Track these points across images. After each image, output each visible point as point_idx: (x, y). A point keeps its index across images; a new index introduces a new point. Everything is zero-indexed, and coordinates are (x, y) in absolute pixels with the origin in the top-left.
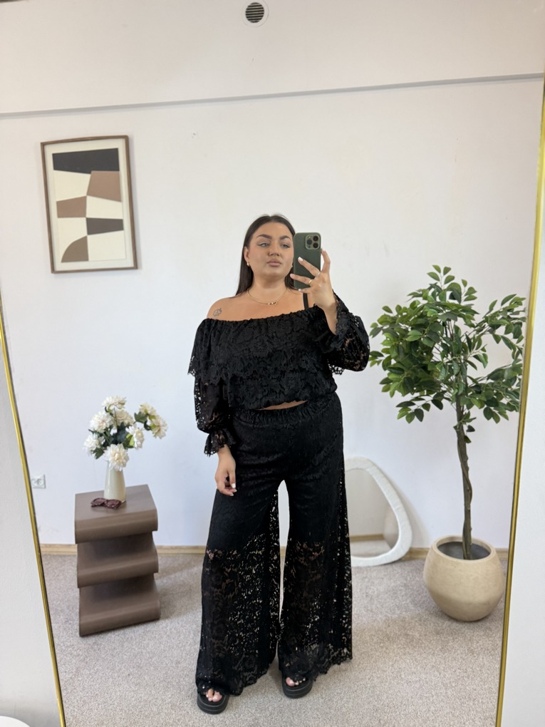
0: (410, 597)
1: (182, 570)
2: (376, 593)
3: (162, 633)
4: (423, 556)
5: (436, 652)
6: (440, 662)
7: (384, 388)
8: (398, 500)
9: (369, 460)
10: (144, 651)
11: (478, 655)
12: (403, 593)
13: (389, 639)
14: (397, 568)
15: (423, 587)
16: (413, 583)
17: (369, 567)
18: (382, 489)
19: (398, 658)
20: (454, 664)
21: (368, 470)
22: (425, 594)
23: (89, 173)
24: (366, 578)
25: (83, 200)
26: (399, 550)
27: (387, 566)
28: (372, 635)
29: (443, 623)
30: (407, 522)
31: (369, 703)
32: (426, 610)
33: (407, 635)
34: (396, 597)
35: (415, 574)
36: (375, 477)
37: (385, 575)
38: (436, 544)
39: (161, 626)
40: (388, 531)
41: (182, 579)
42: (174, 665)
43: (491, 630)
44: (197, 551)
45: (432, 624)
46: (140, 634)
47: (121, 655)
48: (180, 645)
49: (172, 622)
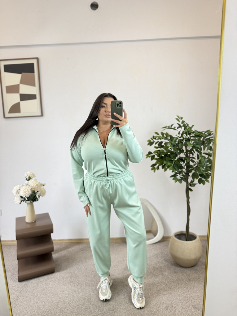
1: (64, 250)
3: (56, 278)
4: (169, 240)
8: (157, 216)
9: (145, 199)
18: (151, 211)
20: (183, 286)
25: (18, 86)
27: (153, 245)
29: (178, 269)
30: (161, 225)
32: (170, 263)
35: (165, 247)
36: (148, 206)
37: (153, 249)
38: (174, 234)
42: (61, 292)
43: (197, 270)
44: (71, 241)
45: (173, 269)
46: (46, 280)
47: (37, 289)
48: (64, 283)
49: (60, 273)
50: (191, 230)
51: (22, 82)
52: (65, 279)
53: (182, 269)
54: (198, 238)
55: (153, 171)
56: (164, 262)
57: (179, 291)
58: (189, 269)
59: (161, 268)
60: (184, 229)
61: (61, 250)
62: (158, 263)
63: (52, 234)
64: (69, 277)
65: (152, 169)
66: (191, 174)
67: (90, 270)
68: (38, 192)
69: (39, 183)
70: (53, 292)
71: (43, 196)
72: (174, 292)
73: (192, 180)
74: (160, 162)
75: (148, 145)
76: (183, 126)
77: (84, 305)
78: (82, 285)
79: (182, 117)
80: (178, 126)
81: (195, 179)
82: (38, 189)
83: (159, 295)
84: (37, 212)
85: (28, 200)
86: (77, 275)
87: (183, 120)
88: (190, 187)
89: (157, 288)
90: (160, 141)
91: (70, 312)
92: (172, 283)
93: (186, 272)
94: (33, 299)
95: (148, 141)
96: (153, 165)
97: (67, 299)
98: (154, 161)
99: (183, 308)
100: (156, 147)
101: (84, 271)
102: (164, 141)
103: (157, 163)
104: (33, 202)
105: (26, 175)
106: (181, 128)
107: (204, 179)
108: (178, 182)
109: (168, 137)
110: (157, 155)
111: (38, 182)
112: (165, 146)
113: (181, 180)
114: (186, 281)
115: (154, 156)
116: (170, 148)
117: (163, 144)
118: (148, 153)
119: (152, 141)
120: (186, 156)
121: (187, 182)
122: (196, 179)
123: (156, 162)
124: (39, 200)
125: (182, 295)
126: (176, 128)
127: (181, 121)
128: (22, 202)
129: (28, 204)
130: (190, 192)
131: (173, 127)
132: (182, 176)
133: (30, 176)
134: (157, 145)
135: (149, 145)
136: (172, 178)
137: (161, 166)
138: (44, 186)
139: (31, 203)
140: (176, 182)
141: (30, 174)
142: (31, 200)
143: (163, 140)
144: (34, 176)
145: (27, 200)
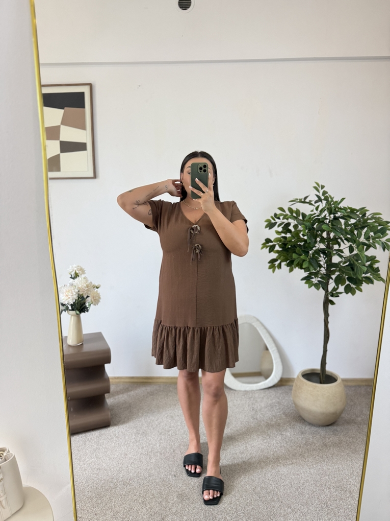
0: (282, 410)
1: (123, 393)
2: (259, 407)
3: (112, 435)
4: (290, 384)
5: (302, 445)
6: (305, 452)
7: (270, 266)
8: (273, 345)
9: (254, 317)
10: (101, 447)
11: (330, 447)
12: (278, 408)
13: (270, 437)
14: (272, 391)
15: (290, 403)
16: (283, 401)
17: (253, 390)
18: (263, 337)
19: (277, 450)
20: (314, 453)
21: (253, 324)
22: (292, 408)
23: (63, 108)
24: (251, 397)
25: (58, 128)
26: (274, 379)
27: (265, 390)
28: (258, 435)
29: (306, 427)
30: (279, 360)
31: (259, 479)
32: (293, 418)
33: (282, 435)
34: (273, 411)
35: (284, 395)
36: (258, 329)
37: (264, 396)
38: (301, 373)
39: (111, 431)
40: (265, 367)
41: (123, 399)
42: (123, 456)
43: (337, 431)
44: (133, 380)
45: (298, 428)
46: (97, 437)
47: (84, 450)
48: (126, 443)
49: (119, 428)
50: (329, 368)
51: (65, 122)
52: (127, 437)
53: (314, 429)
54: (339, 381)
55: (271, 270)
56: (284, 417)
57: (308, 461)
58: (324, 428)
59: (279, 425)
60: (317, 366)
61: (118, 393)
62: (273, 418)
63: (106, 366)
64: (133, 434)
65: (270, 268)
66: (334, 277)
67: (166, 425)
68: (88, 298)
69: (91, 283)
70: (109, 454)
71: (94, 305)
72: (301, 462)
73: (335, 287)
74: (283, 256)
75: (266, 227)
76: (324, 200)
77: (160, 476)
78: (155, 447)
79: (323, 184)
80: (317, 199)
81: (340, 285)
82: (89, 293)
83: (278, 466)
84: (85, 331)
85: (73, 310)
86: (145, 431)
87: (324, 189)
88: (330, 298)
89: (273, 454)
90: (286, 221)
91: (138, 485)
92: (298, 449)
93: (319, 433)
94: (79, 464)
95: (266, 221)
96: (272, 261)
97: (132, 465)
98: (274, 255)
99: (316, 485)
100: (278, 232)
101: (157, 426)
102: (293, 222)
103: (279, 259)
104: (80, 313)
105: (72, 270)
106: (322, 202)
107: (354, 286)
108: (313, 287)
109: (299, 216)
110: (278, 244)
111: (89, 282)
112: (293, 230)
113: (319, 284)
114: (319, 446)
115: (274, 246)
116: (302, 233)
117: (291, 228)
118: (264, 241)
119: (273, 221)
120: (327, 247)
121: (327, 291)
122: (342, 285)
123: (277, 256)
124: (89, 311)
125: (315, 466)
126: (313, 203)
127: (321, 191)
128: (64, 312)
129: (72, 315)
130: (330, 306)
131: (307, 200)
132: (319, 279)
133: (77, 272)
134: (280, 229)
135: (268, 228)
136: (305, 281)
137: (285, 263)
138: (98, 289)
139: (77, 314)
140: (310, 287)
141: (78, 269)
142: (77, 309)
143: (290, 220)
144: (83, 272)
145: (70, 310)
